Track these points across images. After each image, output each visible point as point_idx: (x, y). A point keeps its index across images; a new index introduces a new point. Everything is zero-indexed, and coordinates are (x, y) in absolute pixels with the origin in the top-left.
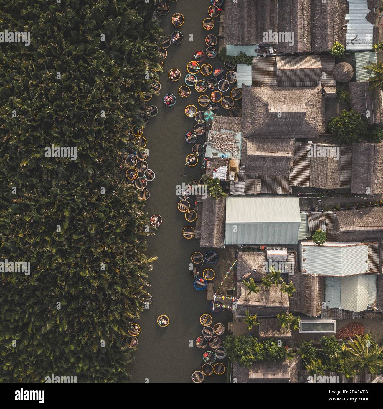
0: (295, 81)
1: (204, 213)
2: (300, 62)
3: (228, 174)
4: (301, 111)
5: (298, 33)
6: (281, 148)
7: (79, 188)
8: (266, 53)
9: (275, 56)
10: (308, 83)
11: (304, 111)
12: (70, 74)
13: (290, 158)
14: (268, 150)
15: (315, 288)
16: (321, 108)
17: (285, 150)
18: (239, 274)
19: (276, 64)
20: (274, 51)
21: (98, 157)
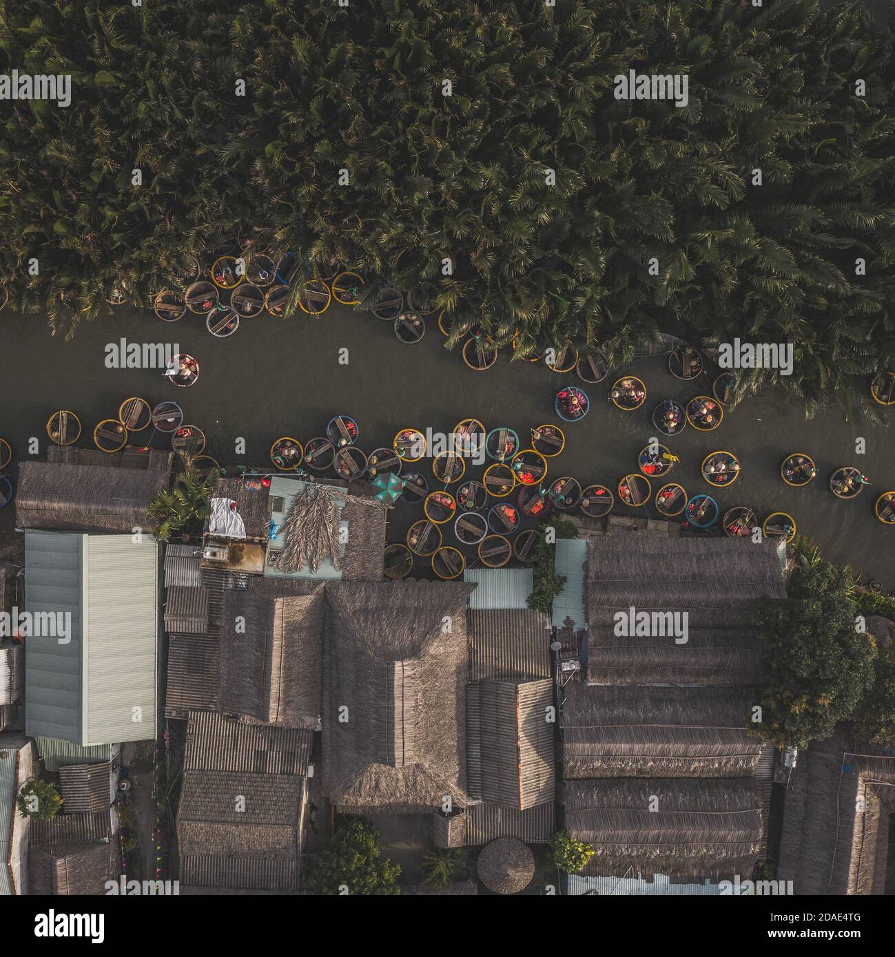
0: (482, 731)
1: (115, 472)
2: (537, 749)
3: (222, 542)
4: (398, 754)
5: (618, 746)
6: (294, 691)
7: (178, 115)
8: (563, 650)
9: (553, 675)
10: (476, 766)
11: (398, 762)
12: (511, 93)
13: (265, 717)
14: (289, 655)
16: (405, 804)
17: (287, 703)
19: (532, 678)
20: (569, 673)
21: (269, 172)
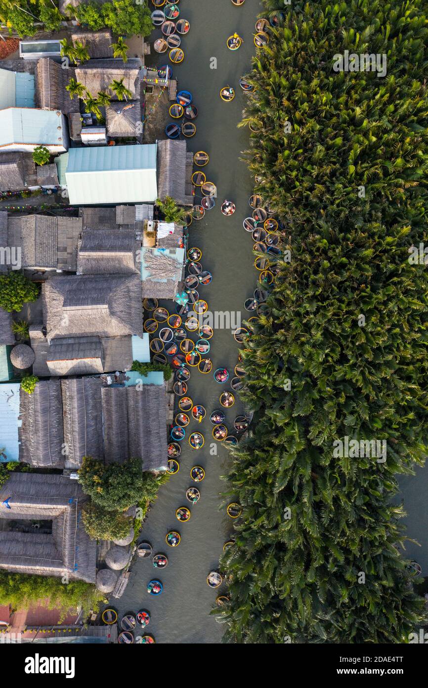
0: (80, 344)
1: (183, 181)
2: (73, 368)
3: (156, 229)
4: (68, 308)
5: (76, 402)
6: (93, 262)
7: (337, 202)
8: (116, 377)
9: (105, 373)
10: (65, 342)
11: (65, 308)
12: (353, 343)
13: (81, 250)
14: (108, 260)
15: (44, 93)
16: (47, 312)
17: (88, 260)
18: (138, 110)
19: (103, 364)
20: (106, 380)
21: (315, 241)
